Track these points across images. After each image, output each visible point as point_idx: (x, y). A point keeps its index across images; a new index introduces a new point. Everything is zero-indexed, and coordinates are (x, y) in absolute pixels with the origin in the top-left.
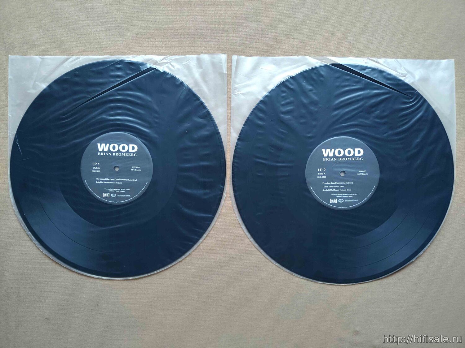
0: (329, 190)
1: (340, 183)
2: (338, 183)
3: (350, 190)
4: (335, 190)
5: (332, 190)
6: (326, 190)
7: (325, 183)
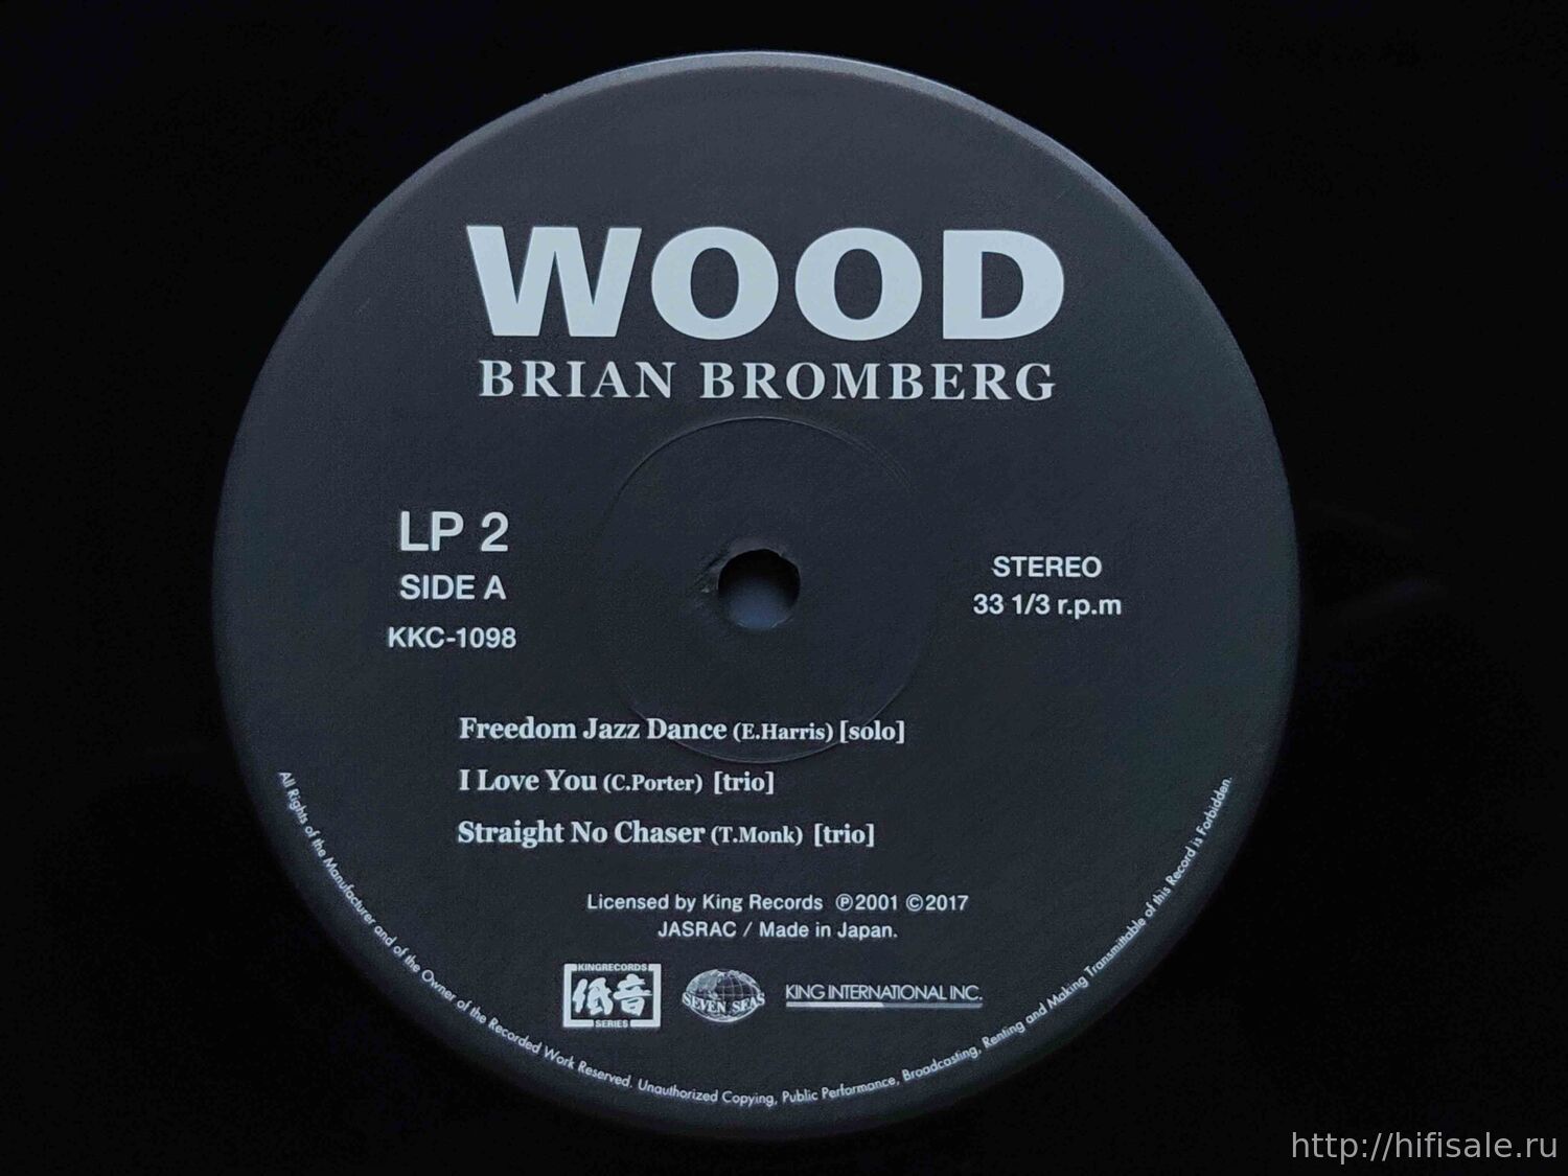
0: (554, 834)
1: (718, 731)
2: (694, 732)
3: (864, 837)
4: (640, 834)
5: (600, 836)
6: (505, 836)
7: (494, 730)
